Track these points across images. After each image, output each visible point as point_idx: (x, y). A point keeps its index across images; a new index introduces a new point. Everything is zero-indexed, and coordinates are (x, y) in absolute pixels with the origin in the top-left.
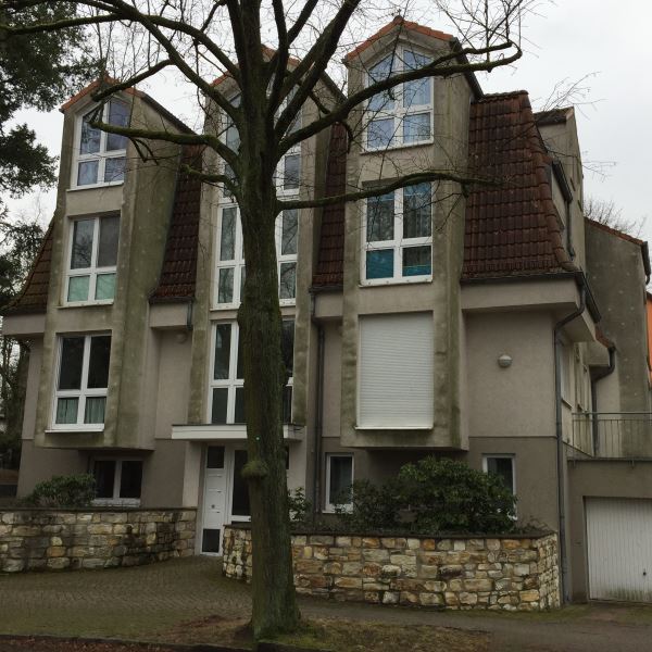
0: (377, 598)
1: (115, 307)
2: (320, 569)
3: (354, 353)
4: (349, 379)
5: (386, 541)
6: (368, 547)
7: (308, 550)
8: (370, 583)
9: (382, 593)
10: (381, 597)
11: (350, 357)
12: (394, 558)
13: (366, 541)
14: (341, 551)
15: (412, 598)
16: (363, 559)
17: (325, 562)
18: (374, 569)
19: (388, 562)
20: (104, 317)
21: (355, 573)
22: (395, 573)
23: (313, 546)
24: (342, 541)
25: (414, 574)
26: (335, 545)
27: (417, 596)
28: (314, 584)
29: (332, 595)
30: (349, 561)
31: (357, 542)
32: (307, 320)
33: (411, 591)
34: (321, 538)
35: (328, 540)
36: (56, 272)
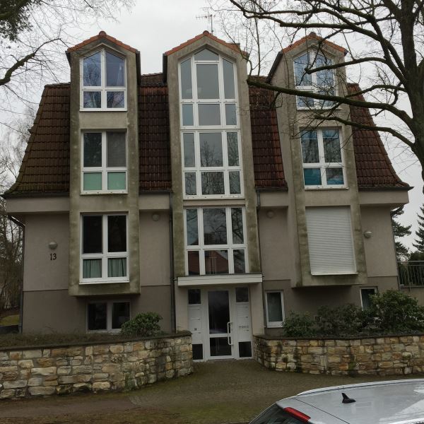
0: (401, 372)
1: (129, 196)
2: (370, 359)
3: (305, 230)
4: (305, 245)
5: (402, 339)
6: (393, 343)
7: (361, 347)
8: (397, 364)
9: (403, 368)
10: (403, 371)
11: (303, 232)
12: (407, 348)
13: (392, 340)
14: (379, 347)
15: (419, 369)
16: (392, 351)
17: (372, 354)
18: (398, 356)
19: (405, 351)
20: (121, 202)
21: (389, 358)
22: (409, 357)
23: (364, 346)
24: (380, 341)
25: (418, 356)
26: (376, 344)
27: (421, 368)
28: (367, 368)
29: (378, 373)
30: (385, 352)
31: (388, 340)
32: (254, 208)
33: (419, 366)
34: (368, 340)
35: (372, 341)
36: (76, 168)
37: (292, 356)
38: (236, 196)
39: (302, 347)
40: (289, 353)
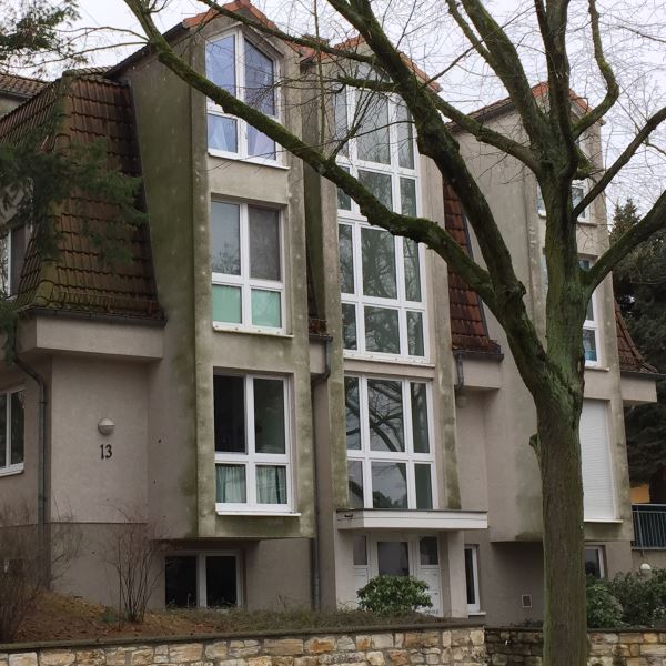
20: (281, 354)
32: (450, 386)
36: (204, 273)
37: (611, 660)
38: (418, 360)
39: (629, 644)
40: (605, 655)
